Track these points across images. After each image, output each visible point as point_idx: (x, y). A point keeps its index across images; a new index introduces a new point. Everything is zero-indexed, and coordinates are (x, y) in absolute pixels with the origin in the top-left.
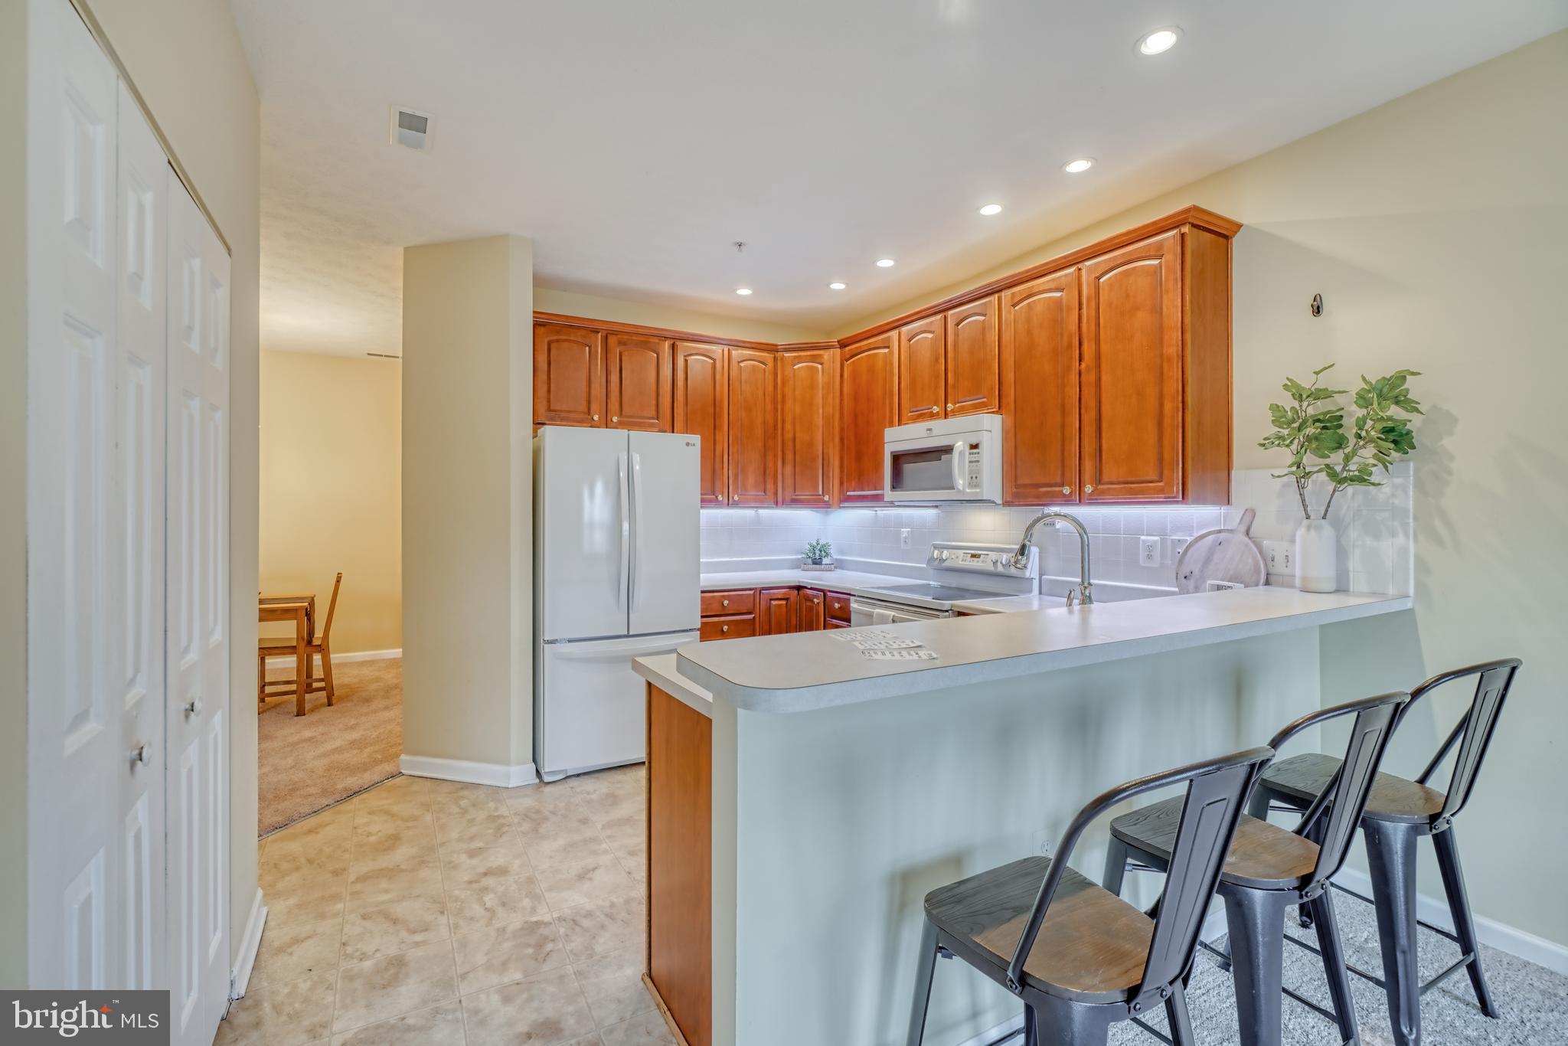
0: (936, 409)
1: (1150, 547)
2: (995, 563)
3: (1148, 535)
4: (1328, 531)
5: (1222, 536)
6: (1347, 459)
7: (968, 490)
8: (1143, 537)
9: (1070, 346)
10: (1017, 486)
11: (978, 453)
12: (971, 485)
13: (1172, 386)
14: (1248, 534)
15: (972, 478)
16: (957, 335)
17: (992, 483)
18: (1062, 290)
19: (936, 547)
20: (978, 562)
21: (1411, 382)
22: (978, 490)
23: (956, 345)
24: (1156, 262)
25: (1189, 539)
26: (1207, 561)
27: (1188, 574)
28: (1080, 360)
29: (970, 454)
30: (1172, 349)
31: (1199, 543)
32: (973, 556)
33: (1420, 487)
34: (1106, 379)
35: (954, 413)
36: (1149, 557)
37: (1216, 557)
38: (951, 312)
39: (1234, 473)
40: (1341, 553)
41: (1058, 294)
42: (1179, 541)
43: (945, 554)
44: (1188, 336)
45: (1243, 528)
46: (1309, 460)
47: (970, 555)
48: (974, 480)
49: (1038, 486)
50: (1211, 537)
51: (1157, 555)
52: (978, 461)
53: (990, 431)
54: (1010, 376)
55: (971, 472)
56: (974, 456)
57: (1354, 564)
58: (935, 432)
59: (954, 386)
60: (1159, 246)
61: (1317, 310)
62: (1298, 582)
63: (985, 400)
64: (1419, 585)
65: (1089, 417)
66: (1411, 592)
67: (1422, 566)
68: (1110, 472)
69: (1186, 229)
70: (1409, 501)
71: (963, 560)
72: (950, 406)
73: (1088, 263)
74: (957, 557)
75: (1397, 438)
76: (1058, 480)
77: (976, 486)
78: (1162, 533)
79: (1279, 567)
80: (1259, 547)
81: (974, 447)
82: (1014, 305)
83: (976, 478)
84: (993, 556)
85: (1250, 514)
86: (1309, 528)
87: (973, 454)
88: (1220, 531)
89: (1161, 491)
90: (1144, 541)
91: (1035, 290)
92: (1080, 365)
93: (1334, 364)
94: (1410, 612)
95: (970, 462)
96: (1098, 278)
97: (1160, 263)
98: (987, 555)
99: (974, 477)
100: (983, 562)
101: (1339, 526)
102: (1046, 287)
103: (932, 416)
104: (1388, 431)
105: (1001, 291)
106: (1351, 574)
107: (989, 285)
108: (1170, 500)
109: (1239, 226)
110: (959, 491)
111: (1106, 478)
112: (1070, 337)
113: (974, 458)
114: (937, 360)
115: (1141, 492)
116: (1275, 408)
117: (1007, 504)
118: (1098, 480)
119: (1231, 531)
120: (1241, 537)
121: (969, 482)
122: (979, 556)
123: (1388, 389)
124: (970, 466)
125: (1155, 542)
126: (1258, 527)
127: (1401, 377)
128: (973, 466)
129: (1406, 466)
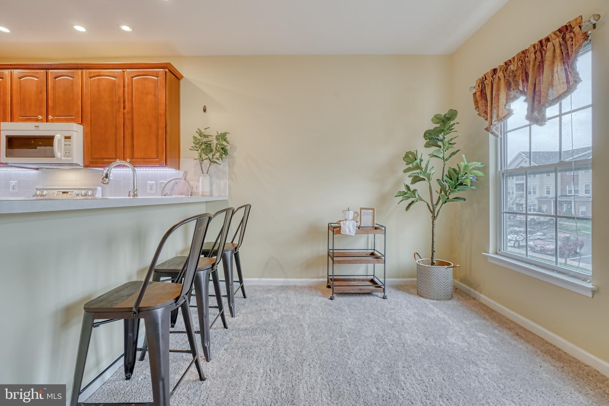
0: (40, 117)
1: (152, 185)
3: (150, 181)
4: (208, 178)
5: (177, 180)
6: (213, 155)
7: (63, 158)
8: (149, 182)
9: (119, 102)
10: (92, 158)
11: (70, 141)
12: (65, 156)
13: (162, 125)
14: (185, 179)
15: (66, 152)
16: (55, 83)
17: (78, 157)
18: (116, 78)
19: (37, 189)
20: (67, 195)
21: (228, 136)
22: (70, 158)
23: (54, 88)
24: (156, 78)
25: (166, 182)
26: (172, 189)
27: (166, 194)
28: (124, 109)
29: (65, 141)
30: (162, 111)
31: (169, 183)
32: (63, 193)
33: (229, 165)
34: (135, 118)
35: (52, 121)
36: (151, 189)
37: (175, 188)
38: (50, 71)
39: (181, 159)
40: (211, 185)
41: (114, 79)
42: (162, 183)
43: (45, 192)
44: (167, 108)
45: (184, 178)
46: (204, 156)
47: (62, 192)
48: (68, 153)
49: (103, 159)
50: (173, 181)
51: (154, 188)
52: (70, 145)
53: (77, 132)
54: (88, 108)
55: (65, 149)
56: (68, 142)
57: (214, 188)
58: (40, 128)
59: (53, 108)
60: (158, 72)
61: (205, 111)
62: (200, 194)
63: (73, 117)
64: (229, 193)
65: (128, 132)
66: (227, 195)
67: (230, 188)
68: (137, 154)
69: (167, 70)
70: (227, 169)
71: (57, 195)
72: (50, 117)
73: (128, 70)
74: (53, 194)
75: (224, 151)
76: (114, 156)
77: (69, 156)
78: (156, 180)
79: (195, 190)
80: (189, 183)
81: (68, 138)
82: (91, 77)
83: (69, 152)
84: (77, 192)
85: (186, 173)
86: (203, 176)
87: (67, 141)
88: (176, 179)
89: (158, 162)
90: (149, 183)
91: (102, 74)
92: (124, 110)
93: (209, 127)
95: (65, 145)
96: (133, 77)
97: (157, 79)
98: (73, 191)
99: (67, 152)
100: (70, 195)
101: (210, 176)
102: (108, 74)
103: (37, 120)
104: (222, 148)
105: (83, 69)
106: (213, 191)
107: (76, 64)
108: (161, 166)
109: (182, 77)
110: (58, 158)
111: (135, 156)
112: (119, 98)
113: (67, 143)
114: (41, 92)
115: (150, 162)
116: (194, 137)
117: (86, 166)
118: (132, 157)
119: (180, 179)
120: (183, 181)
121: (65, 155)
122: (67, 192)
123: (223, 137)
124: (65, 147)
125: (154, 183)
126: (188, 177)
127: (225, 134)
128: (67, 147)
129: (226, 159)
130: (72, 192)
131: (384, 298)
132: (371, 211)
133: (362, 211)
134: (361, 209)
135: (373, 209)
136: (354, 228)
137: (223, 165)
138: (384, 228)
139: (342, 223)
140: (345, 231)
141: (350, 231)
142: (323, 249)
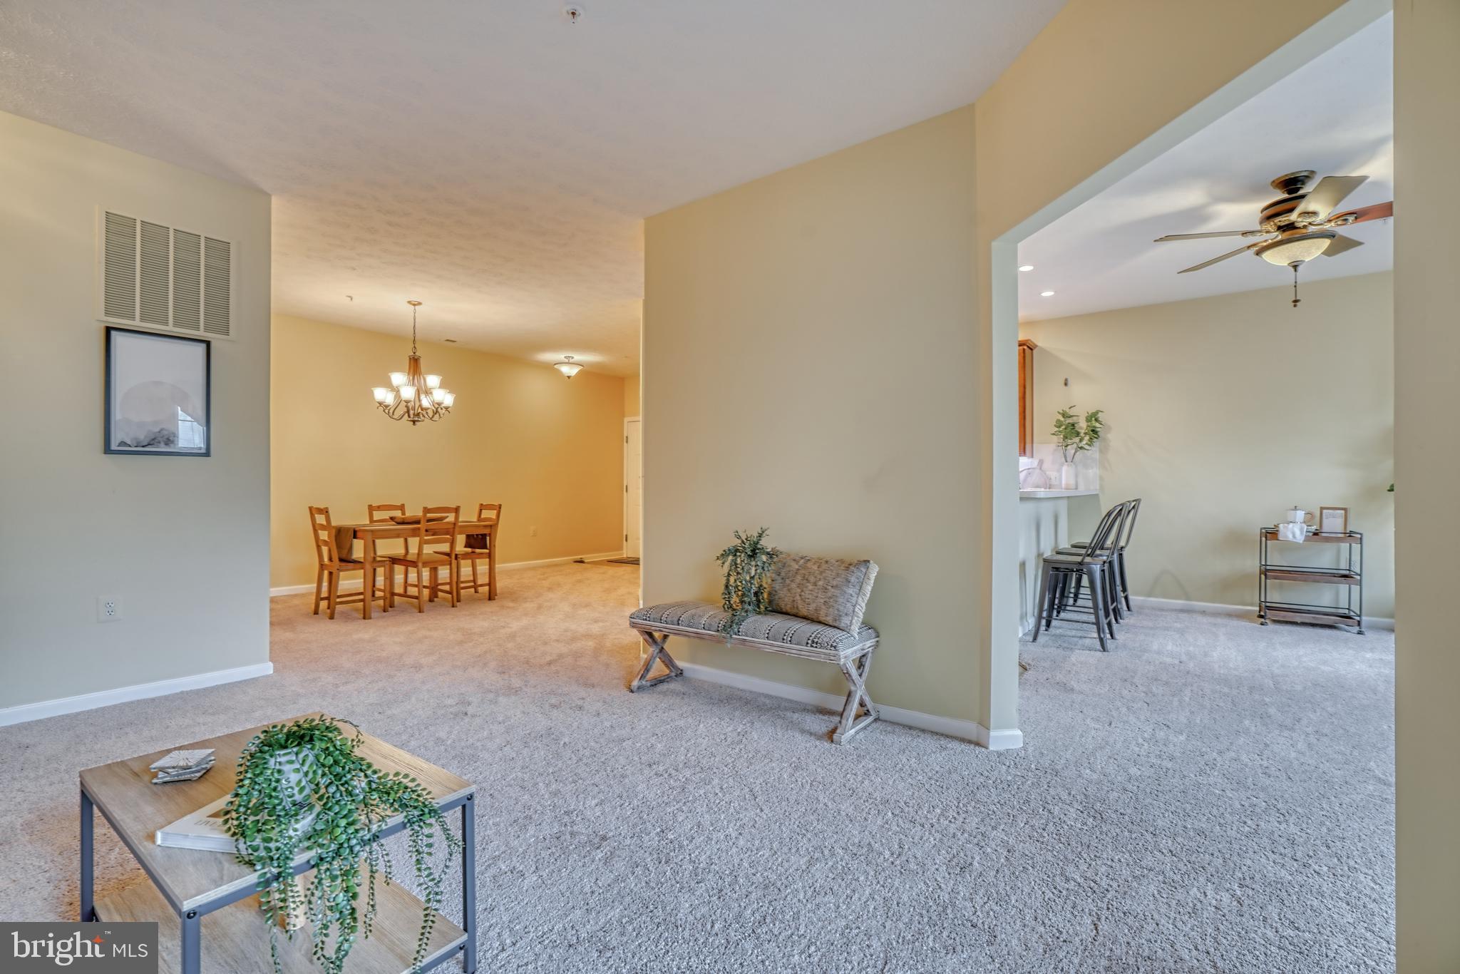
4: (1073, 467)
5: (1030, 470)
6: (1081, 440)
14: (1041, 469)
21: (1100, 415)
26: (1025, 481)
33: (1101, 451)
37: (1028, 479)
39: (1034, 445)
40: (1077, 476)
45: (1039, 467)
46: (1068, 442)
50: (1025, 471)
57: (1081, 479)
61: (1066, 384)
62: (1061, 487)
64: (1100, 484)
66: (1098, 487)
67: (1101, 478)
70: (1097, 455)
75: (1095, 434)
79: (1055, 483)
80: (1046, 474)
85: (1041, 462)
86: (1068, 465)
88: (1029, 469)
93: (1075, 406)
94: (1097, 495)
101: (1076, 465)
104: (1093, 431)
106: (1080, 483)
109: (1037, 346)
116: (1055, 419)
119: (1033, 468)
120: (1038, 471)
123: (1093, 417)
126: (1045, 466)
127: (1097, 412)
129: (1097, 443)
131: (1360, 633)
132: (1343, 512)
133: (1325, 511)
134: (1322, 509)
135: (1345, 509)
136: (1302, 533)
137: (1094, 452)
138: (1359, 536)
139: (1281, 526)
140: (1286, 536)
141: (1294, 537)
142: (1252, 564)
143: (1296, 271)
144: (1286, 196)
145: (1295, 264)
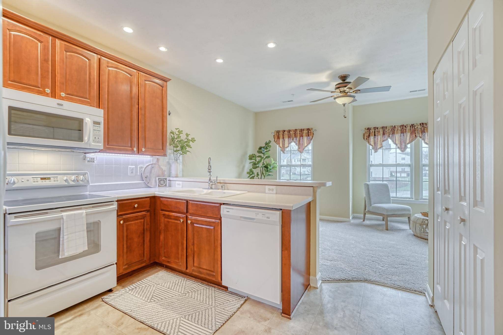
1: (132, 169)
2: (66, 181)
3: (131, 165)
5: (153, 165)
7: (93, 144)
9: (134, 97)
10: (109, 145)
11: (99, 127)
15: (95, 138)
20: (50, 181)
22: (100, 144)
25: (144, 166)
26: (151, 172)
27: (146, 177)
29: (94, 126)
31: (147, 168)
32: (42, 179)
36: (132, 172)
37: (153, 171)
38: (58, 40)
50: (150, 166)
51: (134, 172)
52: (99, 130)
55: (94, 135)
56: (97, 127)
58: (65, 107)
63: (89, 100)
71: (34, 182)
73: (142, 73)
74: (27, 180)
78: (136, 165)
81: (97, 123)
82: (108, 67)
85: (158, 160)
87: (96, 126)
88: (152, 164)
90: (130, 168)
91: (119, 67)
92: (138, 106)
95: (94, 130)
96: (145, 81)
99: (97, 138)
100: (55, 181)
110: (87, 143)
113: (96, 128)
119: (155, 164)
121: (94, 140)
122: (49, 178)
124: (94, 132)
125: (134, 168)
128: (96, 132)
130: (56, 178)
143: (344, 106)
144: (342, 82)
145: (345, 104)
